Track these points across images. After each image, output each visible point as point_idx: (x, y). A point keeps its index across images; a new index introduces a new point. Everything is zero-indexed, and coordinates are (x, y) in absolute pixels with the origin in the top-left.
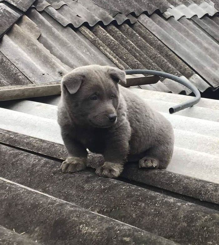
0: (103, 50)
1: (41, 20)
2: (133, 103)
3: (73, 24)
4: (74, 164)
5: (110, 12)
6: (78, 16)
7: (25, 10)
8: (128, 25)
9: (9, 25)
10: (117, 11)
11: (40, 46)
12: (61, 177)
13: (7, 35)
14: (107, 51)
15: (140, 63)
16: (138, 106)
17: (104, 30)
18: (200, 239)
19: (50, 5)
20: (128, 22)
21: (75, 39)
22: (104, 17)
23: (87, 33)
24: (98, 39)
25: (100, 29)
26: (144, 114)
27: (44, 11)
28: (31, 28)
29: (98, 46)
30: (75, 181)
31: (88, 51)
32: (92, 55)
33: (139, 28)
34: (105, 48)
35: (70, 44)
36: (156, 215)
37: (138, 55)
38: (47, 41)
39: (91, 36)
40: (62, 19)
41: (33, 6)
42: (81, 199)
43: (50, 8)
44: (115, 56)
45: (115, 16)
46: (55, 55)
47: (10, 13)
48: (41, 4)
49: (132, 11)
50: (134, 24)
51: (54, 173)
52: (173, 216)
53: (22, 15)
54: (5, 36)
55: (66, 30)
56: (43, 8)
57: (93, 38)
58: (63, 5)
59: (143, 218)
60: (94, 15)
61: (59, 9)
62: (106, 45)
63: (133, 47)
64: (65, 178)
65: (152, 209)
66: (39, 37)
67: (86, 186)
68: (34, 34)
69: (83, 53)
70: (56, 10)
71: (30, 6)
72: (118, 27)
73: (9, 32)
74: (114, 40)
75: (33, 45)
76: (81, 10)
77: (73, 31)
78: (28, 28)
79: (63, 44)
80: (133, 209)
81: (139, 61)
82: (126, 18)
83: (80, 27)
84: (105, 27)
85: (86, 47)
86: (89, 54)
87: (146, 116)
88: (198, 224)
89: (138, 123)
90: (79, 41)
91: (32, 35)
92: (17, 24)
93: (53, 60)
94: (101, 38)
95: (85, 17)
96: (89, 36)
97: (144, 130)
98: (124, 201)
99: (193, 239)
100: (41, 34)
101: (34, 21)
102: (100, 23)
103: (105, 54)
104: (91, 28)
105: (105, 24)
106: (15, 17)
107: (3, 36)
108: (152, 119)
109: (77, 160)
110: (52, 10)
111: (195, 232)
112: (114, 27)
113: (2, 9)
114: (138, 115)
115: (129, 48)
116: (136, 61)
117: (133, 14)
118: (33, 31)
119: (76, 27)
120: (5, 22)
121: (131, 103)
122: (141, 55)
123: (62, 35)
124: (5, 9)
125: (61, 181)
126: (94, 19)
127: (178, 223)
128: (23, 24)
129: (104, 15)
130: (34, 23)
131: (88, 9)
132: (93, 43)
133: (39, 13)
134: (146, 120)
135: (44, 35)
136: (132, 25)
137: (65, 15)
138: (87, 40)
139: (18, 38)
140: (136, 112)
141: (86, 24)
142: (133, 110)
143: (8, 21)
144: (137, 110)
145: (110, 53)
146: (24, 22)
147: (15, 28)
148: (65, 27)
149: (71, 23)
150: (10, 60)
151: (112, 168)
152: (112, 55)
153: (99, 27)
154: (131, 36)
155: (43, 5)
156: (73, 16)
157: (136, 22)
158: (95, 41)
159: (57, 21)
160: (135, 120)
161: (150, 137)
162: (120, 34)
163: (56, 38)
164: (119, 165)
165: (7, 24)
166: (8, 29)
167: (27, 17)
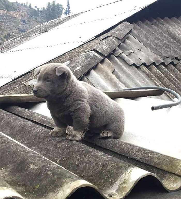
0: (154, 80)
1: (116, 61)
2: (93, 96)
3: (136, 64)
4: (57, 132)
5: (161, 57)
6: (139, 59)
7: (106, 55)
8: (173, 65)
9: (95, 64)
10: (166, 57)
11: (113, 76)
12: (48, 140)
13: (94, 69)
14: (156, 81)
15: (177, 88)
16: (97, 97)
17: (156, 68)
18: (106, 178)
19: (123, 52)
20: (172, 63)
21: (136, 73)
22: (157, 60)
23: (145, 69)
24: (151, 73)
25: (153, 67)
26: (101, 103)
27: (119, 56)
28: (109, 66)
29: (151, 77)
30: (54, 142)
31: (144, 80)
32: (146, 83)
33: (179, 67)
34: (155, 79)
35: (132, 76)
36: (88, 163)
37: (176, 83)
38: (118, 74)
39: (146, 71)
40: (129, 61)
41: (112, 53)
42: (54, 152)
43: (123, 54)
44: (161, 84)
45: (164, 59)
46: (122, 82)
47: (97, 57)
48: (118, 52)
49: (176, 56)
50: (177, 64)
51: (46, 137)
52: (96, 163)
53: (104, 58)
54: (92, 70)
55: (131, 67)
56: (118, 54)
57: (148, 72)
58: (131, 53)
59: (81, 164)
60: (150, 59)
61: (128, 55)
62: (156, 77)
63: (174, 78)
64: (50, 140)
65: (87, 159)
66: (113, 71)
67: (59, 145)
68: (110, 69)
69: (140, 81)
70: (127, 55)
71: (110, 53)
72: (166, 66)
73: (95, 68)
74: (162, 74)
75: (109, 75)
76: (142, 56)
77: (135, 68)
78: (107, 66)
79: (128, 76)
80: (77, 159)
81: (176, 87)
82: (172, 61)
83: (140, 66)
84: (157, 66)
85: (142, 78)
86: (144, 82)
87: (103, 104)
88: (107, 169)
89: (96, 108)
90: (139, 74)
91: (110, 70)
92: (101, 63)
93: (120, 85)
94: (153, 73)
95: (145, 60)
96: (145, 71)
97: (100, 113)
98: (75, 154)
99: (102, 177)
100: (114, 70)
101: (111, 62)
102: (154, 64)
103: (154, 82)
104: (147, 67)
105: (157, 64)
106: (99, 59)
107: (91, 70)
108: (107, 106)
109: (59, 129)
110: (124, 55)
111: (105, 173)
112: (163, 66)
113: (92, 54)
114: (96, 103)
115: (171, 79)
116: (174, 87)
117: (176, 58)
118: (110, 67)
119: (138, 65)
120: (93, 62)
121: (92, 95)
122: (178, 84)
123: (128, 70)
124: (94, 55)
125: (48, 142)
126: (150, 61)
127: (97, 168)
128: (104, 63)
129: (157, 59)
130: (111, 63)
131: (147, 55)
132: (148, 75)
133: (115, 57)
134: (102, 106)
135: (116, 70)
136: (175, 65)
137: (132, 59)
138: (144, 74)
139: (100, 72)
140: (95, 101)
141: (144, 64)
142: (93, 99)
143: (95, 61)
144: (96, 100)
145: (157, 82)
146: (105, 62)
147: (99, 66)
148: (131, 66)
149: (134, 63)
150: (93, 84)
151: (76, 135)
152: (159, 83)
153: (153, 66)
154: (174, 72)
155: (119, 52)
156: (137, 59)
157: (178, 63)
158: (149, 74)
159: (126, 62)
160: (93, 105)
161: (105, 117)
162: (166, 70)
163: (124, 72)
164: (81, 133)
165: (94, 63)
166: (94, 66)
167: (107, 59)
